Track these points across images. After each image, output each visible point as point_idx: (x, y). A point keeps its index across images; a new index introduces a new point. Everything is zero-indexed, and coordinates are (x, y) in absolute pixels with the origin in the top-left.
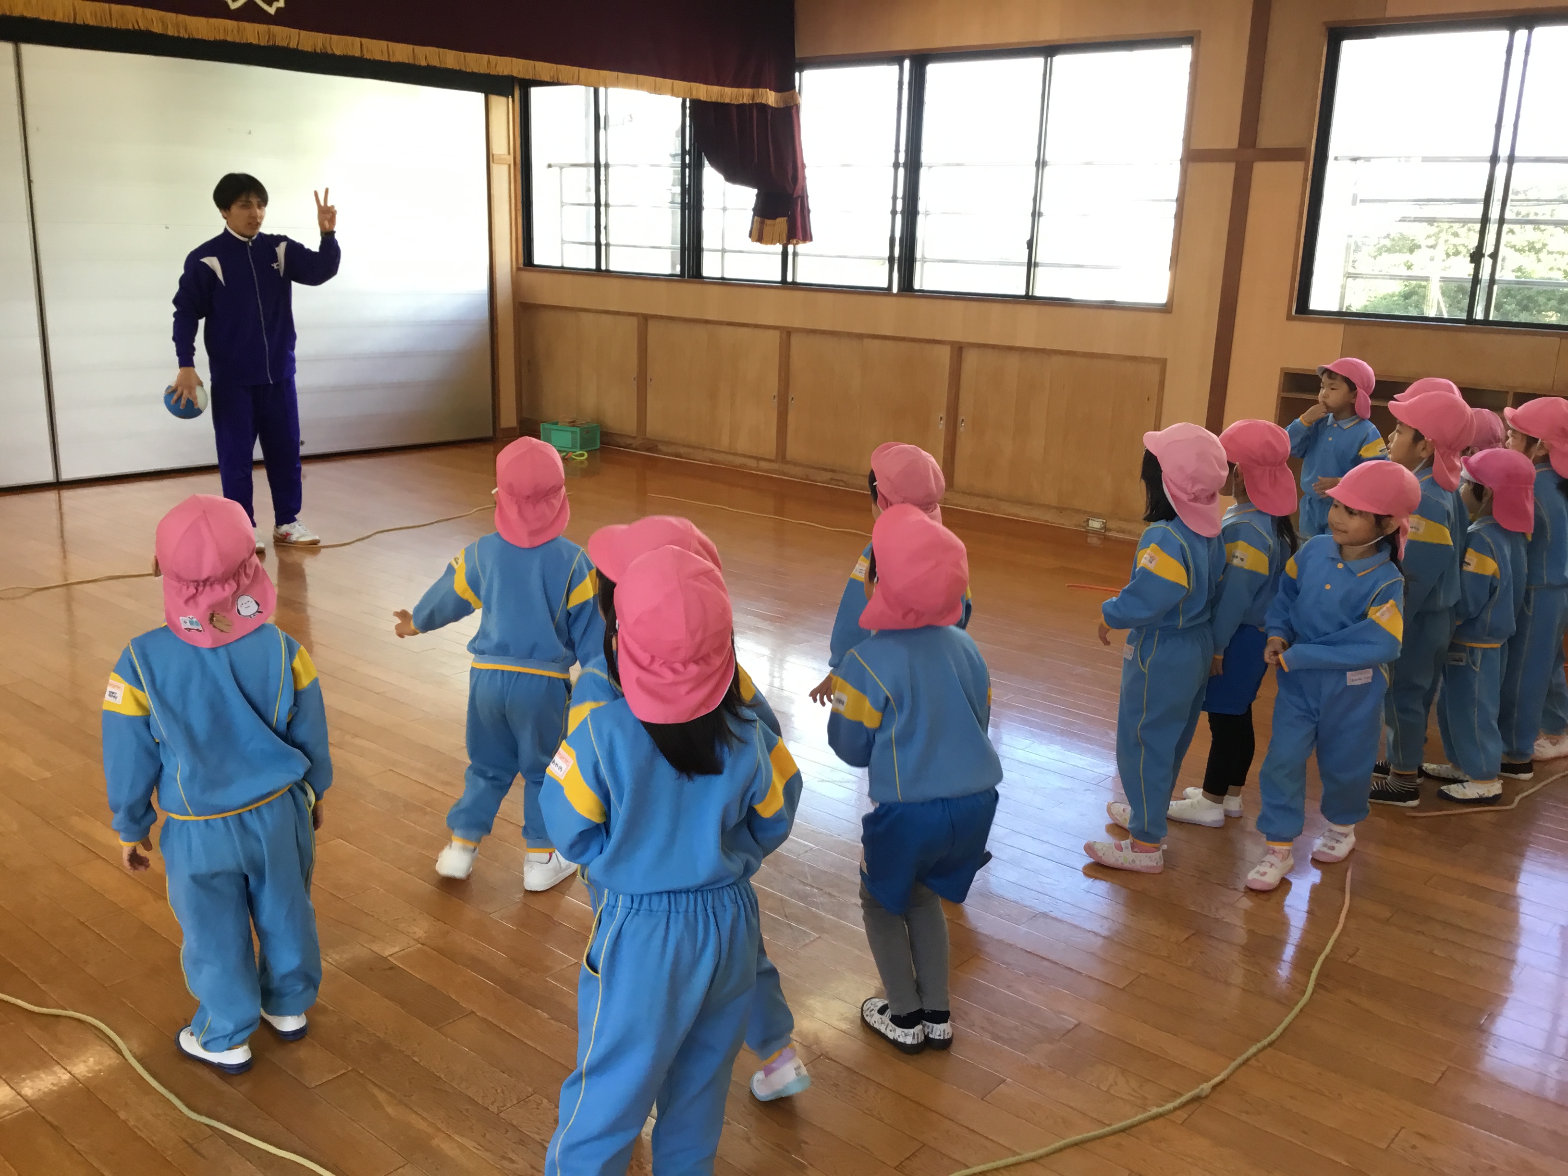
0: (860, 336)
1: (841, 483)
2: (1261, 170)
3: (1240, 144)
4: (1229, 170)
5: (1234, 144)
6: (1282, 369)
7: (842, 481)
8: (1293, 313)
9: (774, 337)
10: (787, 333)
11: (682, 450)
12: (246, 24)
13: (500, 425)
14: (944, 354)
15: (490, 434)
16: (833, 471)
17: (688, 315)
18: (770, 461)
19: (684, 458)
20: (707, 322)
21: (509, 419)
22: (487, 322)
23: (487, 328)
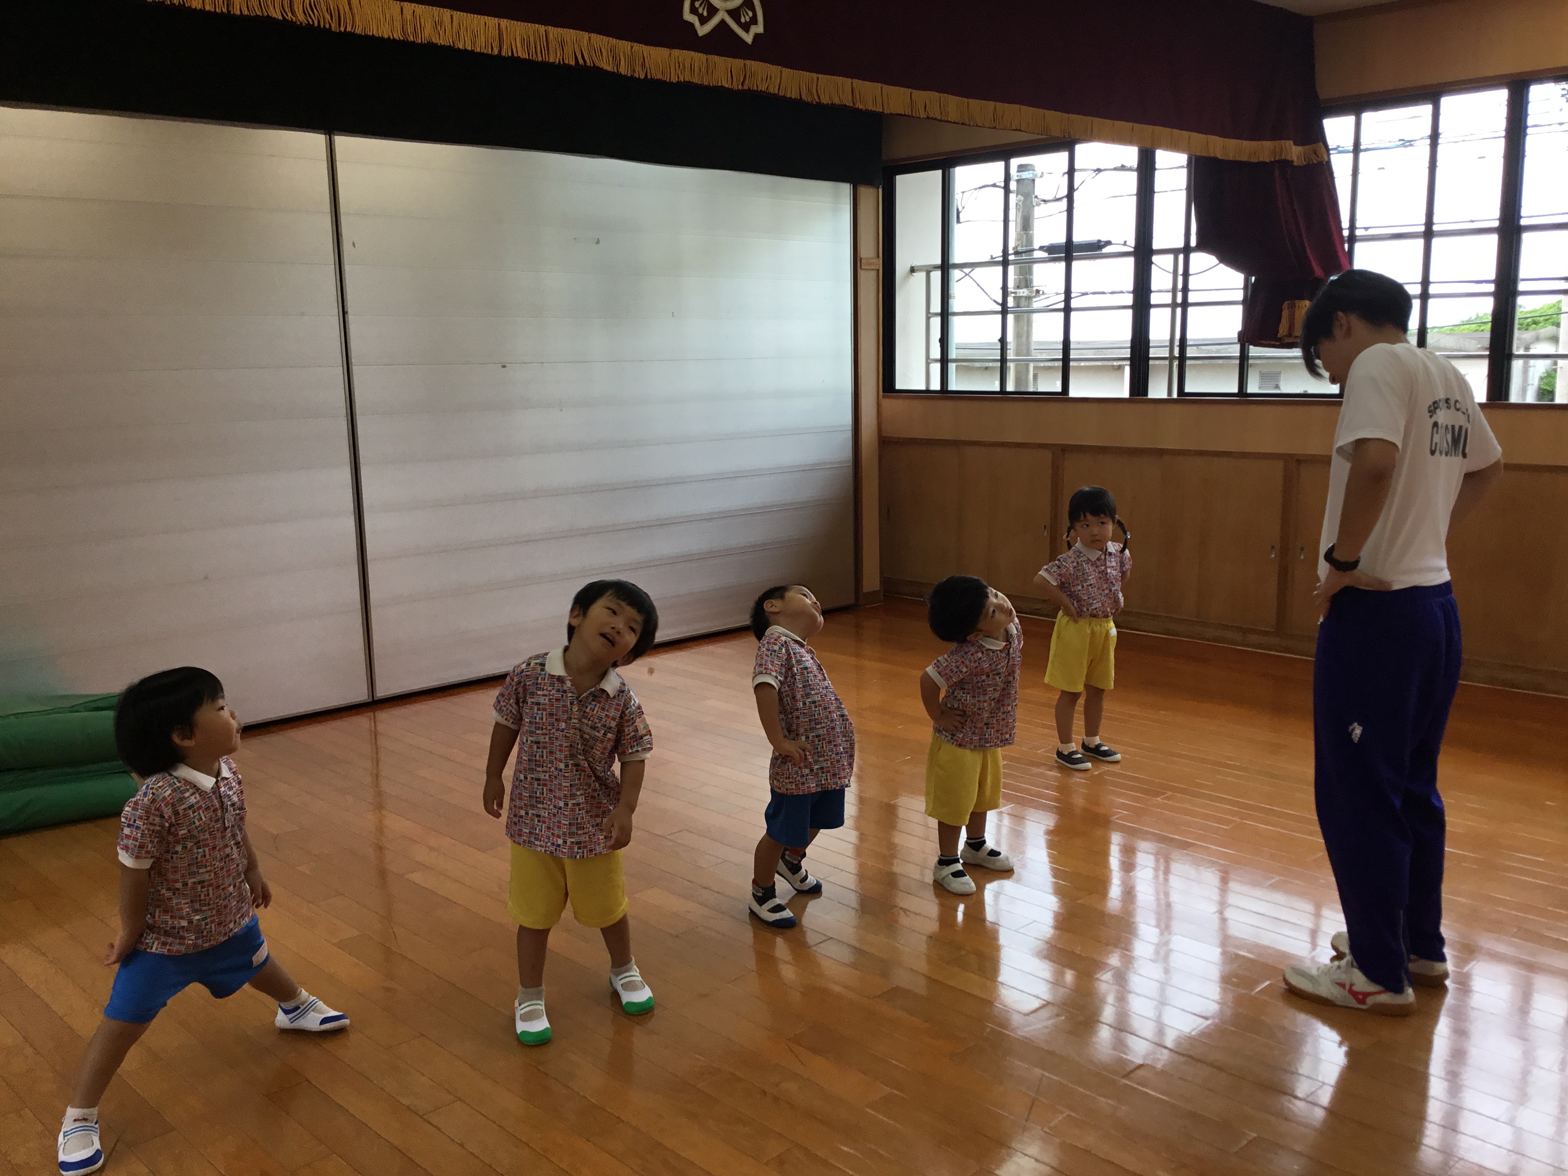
10: (1295, 462)
12: (716, 58)
13: (862, 589)
15: (852, 601)
17: (1136, 445)
18: (1265, 633)
21: (871, 581)
22: (850, 464)
23: (850, 471)
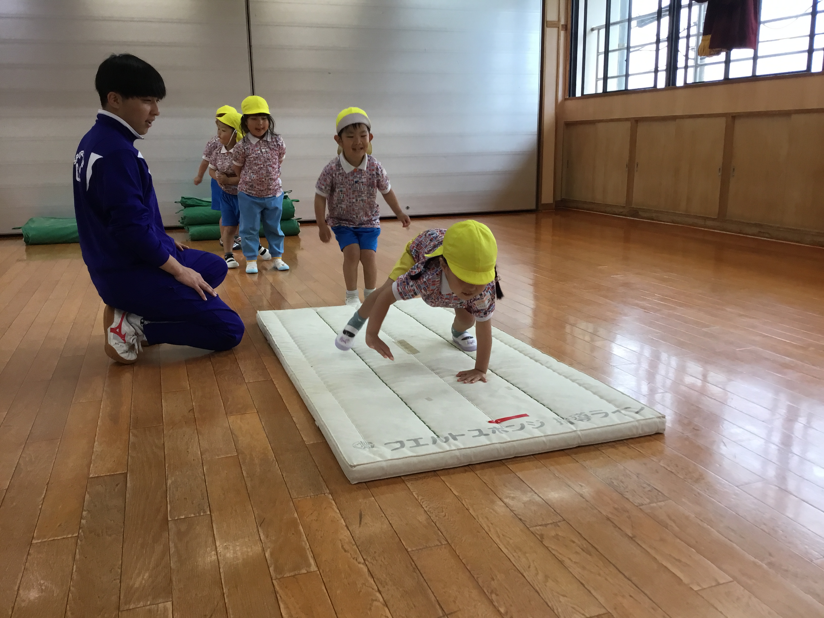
9: (722, 122)
10: (732, 118)
11: (654, 215)
13: (541, 202)
15: (533, 207)
16: (761, 225)
18: (714, 220)
19: (655, 220)
21: (548, 198)
23: (536, 137)
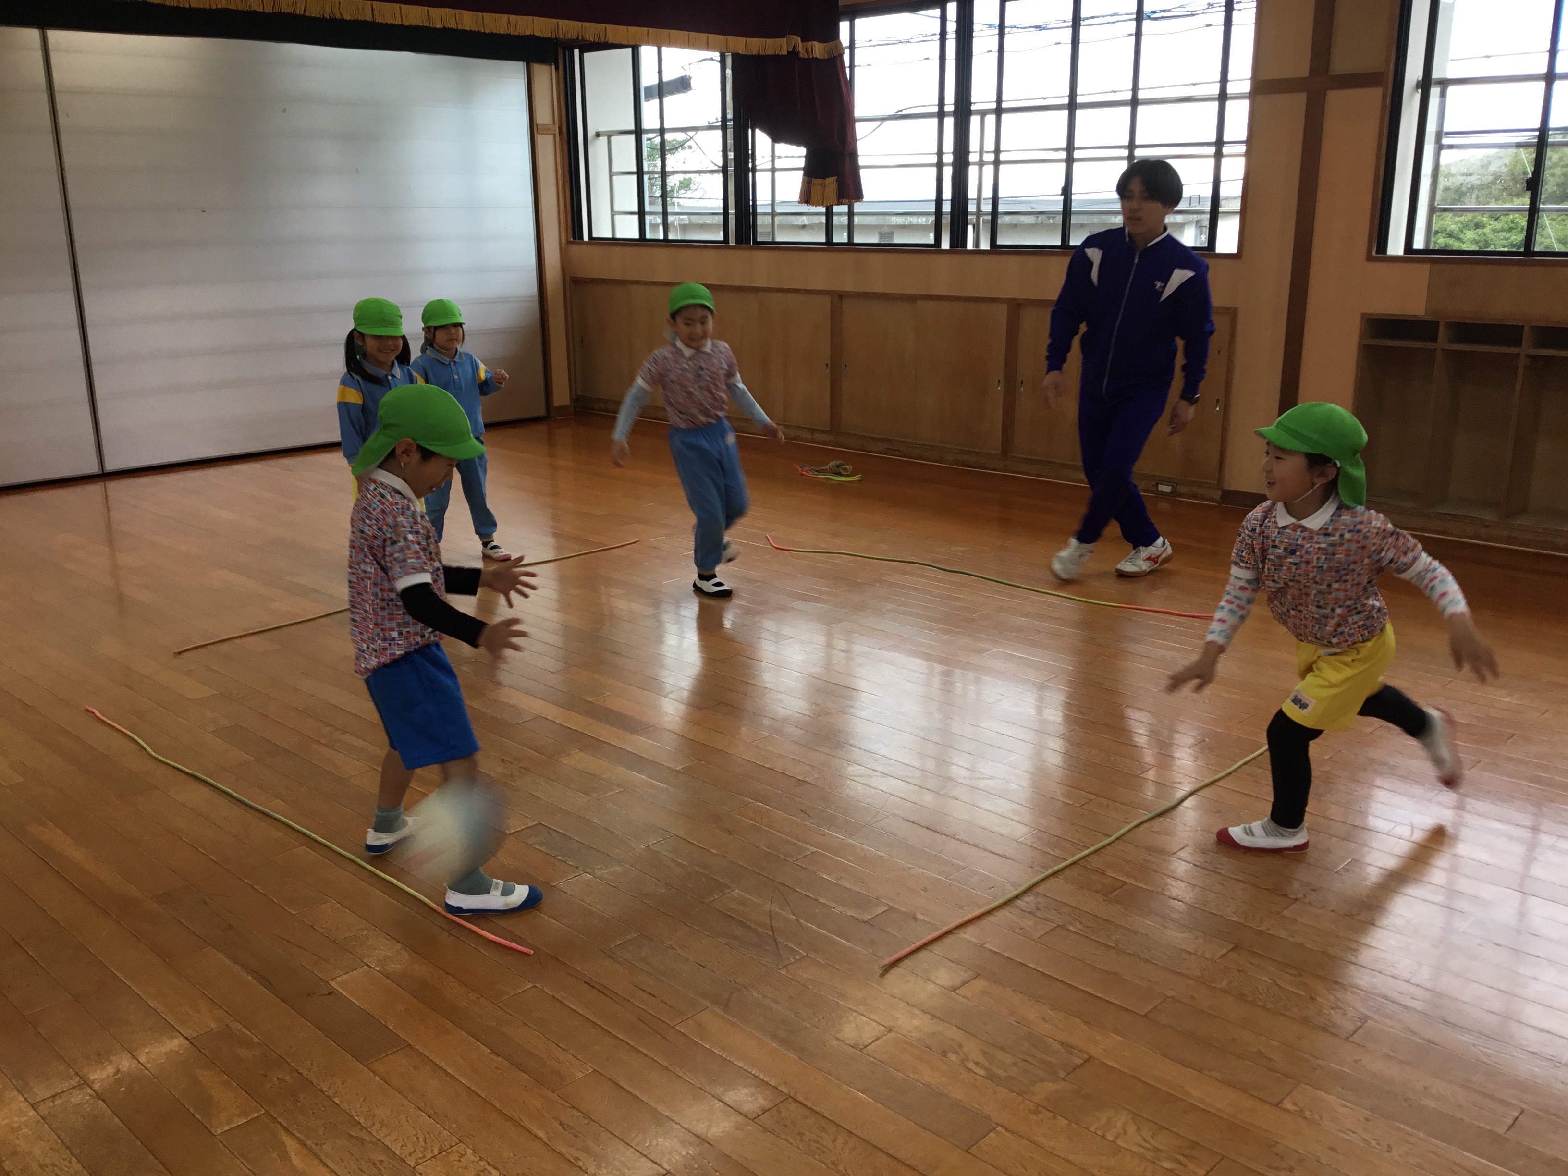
0: (912, 299)
1: (898, 453)
2: (1336, 99)
3: (1311, 71)
4: (1299, 100)
5: (1304, 72)
6: (1363, 315)
7: (899, 451)
8: (1374, 253)
9: (825, 302)
10: (839, 297)
13: (553, 404)
14: (1001, 312)
15: (542, 412)
16: (889, 441)
17: (737, 283)
18: (824, 432)
20: (757, 290)
21: (562, 397)
22: (536, 298)
23: (536, 304)
